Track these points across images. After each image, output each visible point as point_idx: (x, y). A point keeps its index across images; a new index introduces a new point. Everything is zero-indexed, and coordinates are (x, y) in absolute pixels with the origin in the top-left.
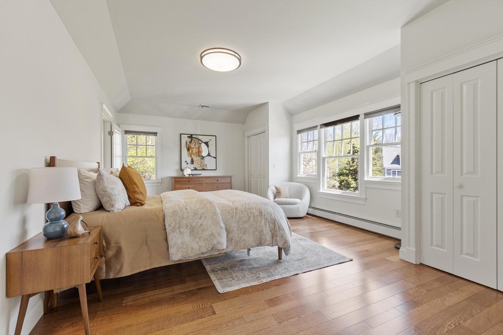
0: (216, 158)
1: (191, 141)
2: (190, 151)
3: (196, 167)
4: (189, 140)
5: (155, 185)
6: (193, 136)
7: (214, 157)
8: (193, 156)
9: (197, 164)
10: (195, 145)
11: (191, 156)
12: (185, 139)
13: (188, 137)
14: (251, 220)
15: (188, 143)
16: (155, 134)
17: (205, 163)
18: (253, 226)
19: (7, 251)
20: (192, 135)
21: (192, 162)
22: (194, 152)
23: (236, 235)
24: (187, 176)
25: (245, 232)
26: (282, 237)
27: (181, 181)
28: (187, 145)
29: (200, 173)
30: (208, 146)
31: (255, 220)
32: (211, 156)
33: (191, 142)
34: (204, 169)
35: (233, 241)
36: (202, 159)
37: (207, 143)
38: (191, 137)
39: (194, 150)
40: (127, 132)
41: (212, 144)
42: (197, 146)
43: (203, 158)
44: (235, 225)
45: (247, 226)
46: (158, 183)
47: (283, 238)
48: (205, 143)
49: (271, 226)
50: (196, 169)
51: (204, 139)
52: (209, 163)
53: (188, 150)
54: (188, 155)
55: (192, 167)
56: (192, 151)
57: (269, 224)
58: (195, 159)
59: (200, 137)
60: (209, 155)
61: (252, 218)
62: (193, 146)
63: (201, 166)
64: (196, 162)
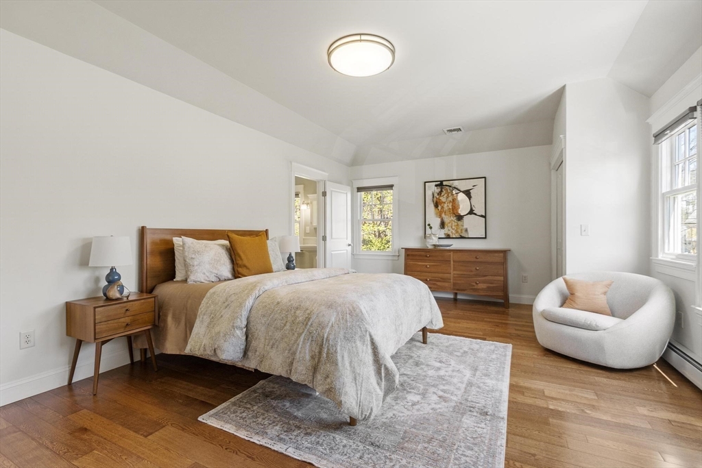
0: (485, 217)
1: (441, 191)
2: (439, 208)
3: (450, 233)
4: (437, 190)
5: (390, 258)
6: (445, 183)
7: (482, 216)
8: (443, 215)
9: (450, 228)
10: (447, 198)
11: (440, 216)
12: (432, 189)
13: (436, 186)
14: (285, 328)
15: (436, 195)
16: (391, 187)
17: (465, 227)
18: (286, 340)
19: (69, 300)
20: (442, 182)
21: (443, 225)
22: (446, 207)
23: (261, 346)
24: (430, 247)
25: (273, 344)
26: (328, 377)
27: (416, 255)
28: (435, 199)
29: (451, 244)
30: (470, 197)
31: (293, 330)
32: (475, 214)
33: (440, 194)
34: (462, 237)
35: (257, 353)
36: (459, 220)
37: (468, 193)
38: (440, 184)
39: (446, 205)
40: (359, 189)
41: (478, 194)
42: (450, 199)
43: (460, 218)
44: (263, 329)
45: (278, 335)
46: (394, 256)
47: (329, 380)
48: (464, 192)
49: (313, 349)
50: (448, 237)
51: (464, 186)
52: (473, 225)
53: (436, 206)
54: (436, 214)
55: (442, 233)
56: (442, 207)
57: (311, 344)
58: (447, 219)
59: (456, 184)
60: (471, 212)
61: (288, 324)
62: (443, 199)
63: (457, 232)
64: (450, 225)
